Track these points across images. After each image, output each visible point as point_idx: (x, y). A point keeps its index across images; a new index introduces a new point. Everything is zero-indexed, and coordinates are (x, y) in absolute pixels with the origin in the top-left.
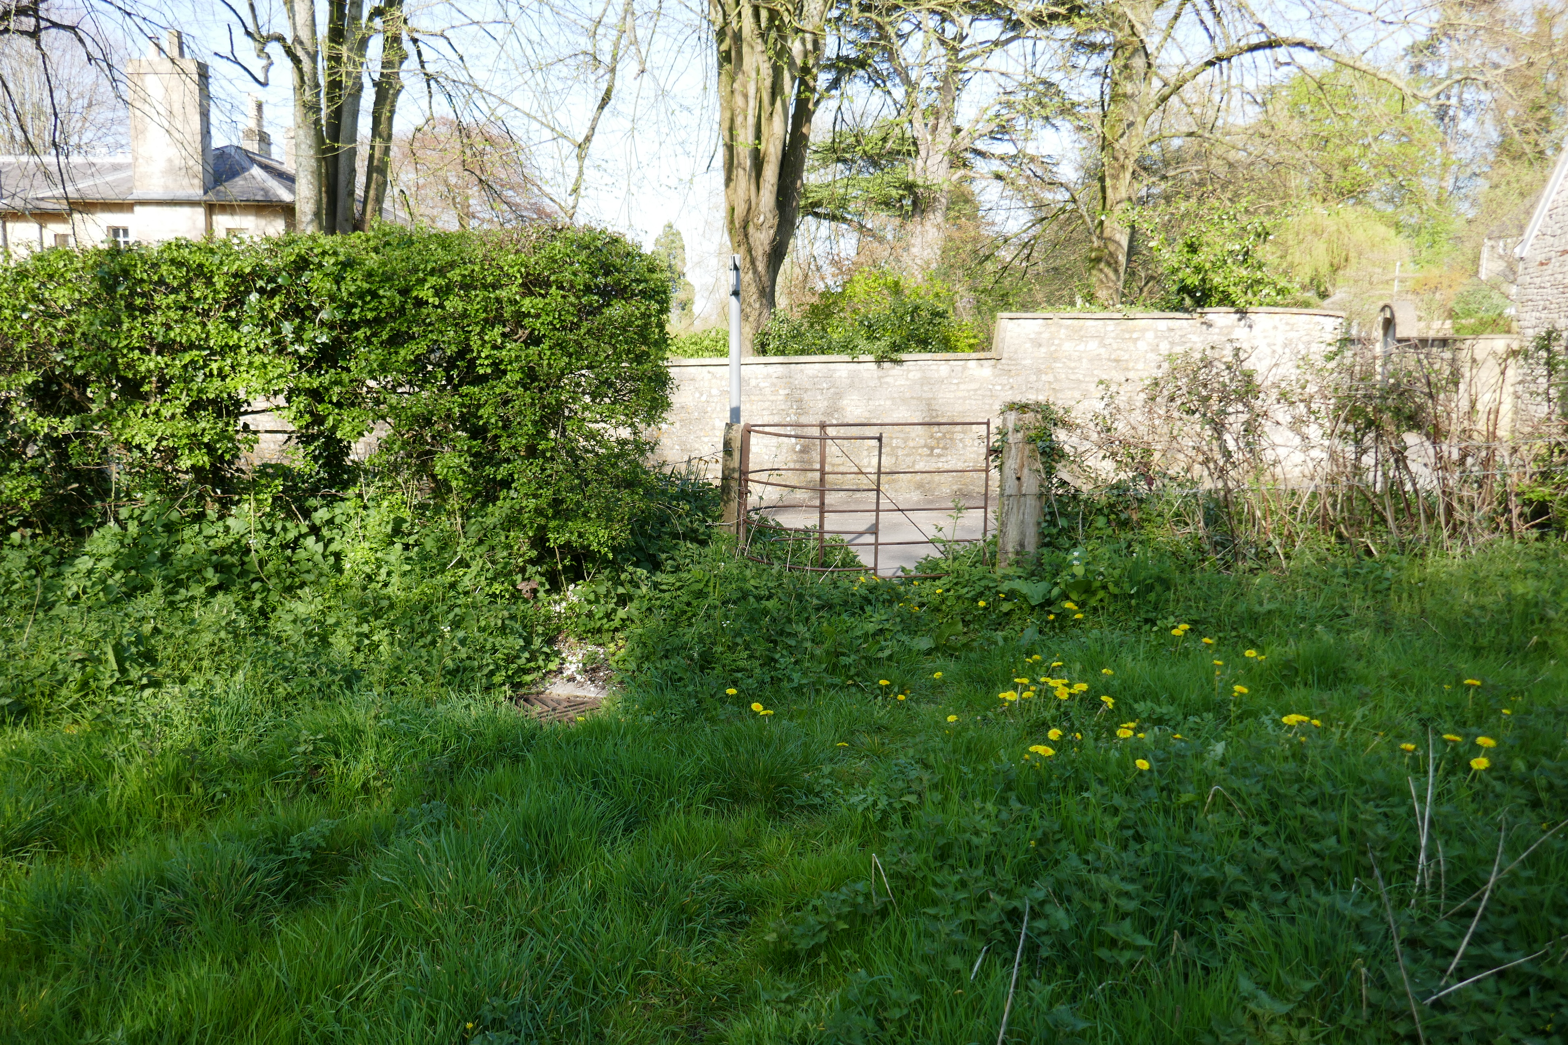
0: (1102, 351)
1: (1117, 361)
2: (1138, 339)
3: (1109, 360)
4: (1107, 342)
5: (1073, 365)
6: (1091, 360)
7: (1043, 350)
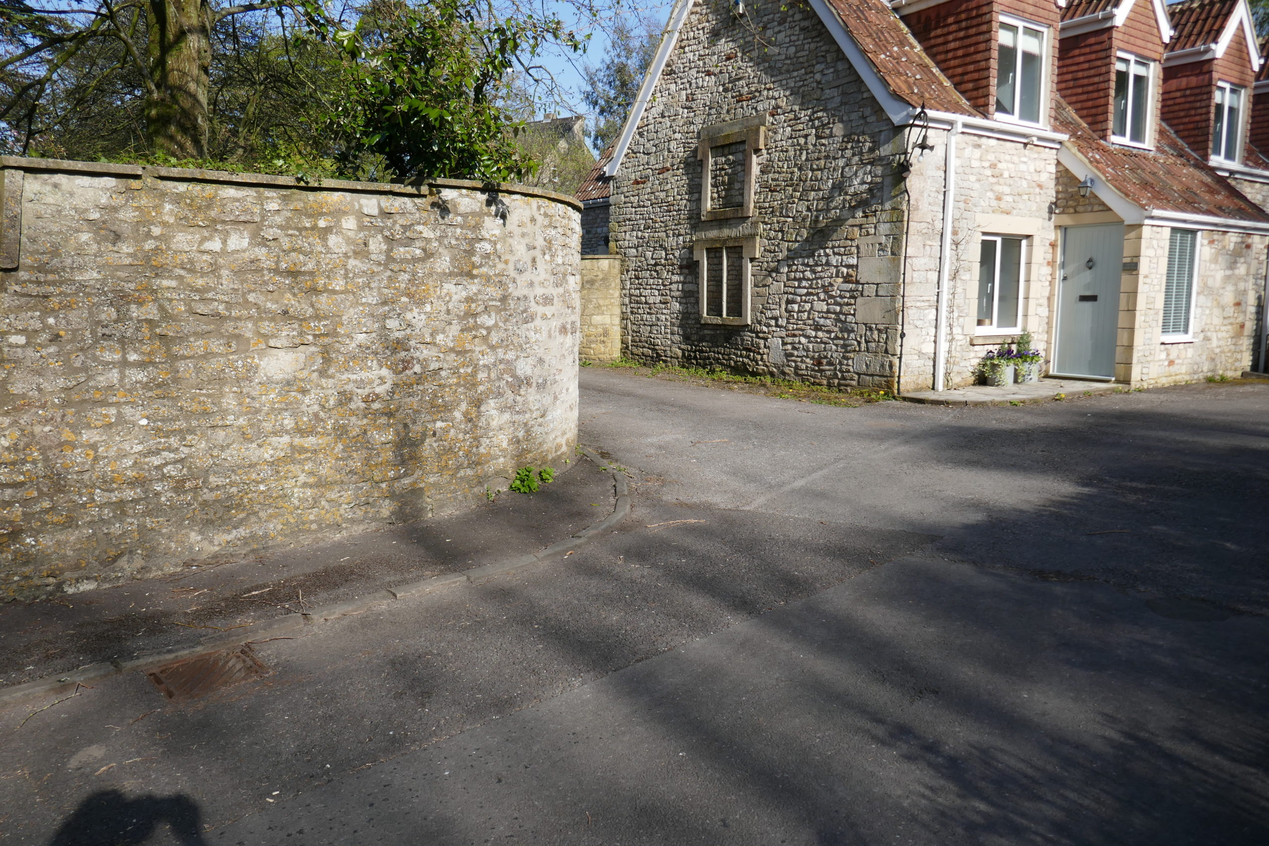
0: (261, 252)
1: (293, 274)
2: (328, 230)
3: (276, 271)
4: (269, 233)
5: (200, 282)
6: (239, 273)
7: (126, 248)
